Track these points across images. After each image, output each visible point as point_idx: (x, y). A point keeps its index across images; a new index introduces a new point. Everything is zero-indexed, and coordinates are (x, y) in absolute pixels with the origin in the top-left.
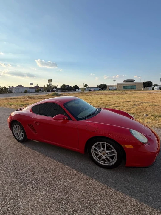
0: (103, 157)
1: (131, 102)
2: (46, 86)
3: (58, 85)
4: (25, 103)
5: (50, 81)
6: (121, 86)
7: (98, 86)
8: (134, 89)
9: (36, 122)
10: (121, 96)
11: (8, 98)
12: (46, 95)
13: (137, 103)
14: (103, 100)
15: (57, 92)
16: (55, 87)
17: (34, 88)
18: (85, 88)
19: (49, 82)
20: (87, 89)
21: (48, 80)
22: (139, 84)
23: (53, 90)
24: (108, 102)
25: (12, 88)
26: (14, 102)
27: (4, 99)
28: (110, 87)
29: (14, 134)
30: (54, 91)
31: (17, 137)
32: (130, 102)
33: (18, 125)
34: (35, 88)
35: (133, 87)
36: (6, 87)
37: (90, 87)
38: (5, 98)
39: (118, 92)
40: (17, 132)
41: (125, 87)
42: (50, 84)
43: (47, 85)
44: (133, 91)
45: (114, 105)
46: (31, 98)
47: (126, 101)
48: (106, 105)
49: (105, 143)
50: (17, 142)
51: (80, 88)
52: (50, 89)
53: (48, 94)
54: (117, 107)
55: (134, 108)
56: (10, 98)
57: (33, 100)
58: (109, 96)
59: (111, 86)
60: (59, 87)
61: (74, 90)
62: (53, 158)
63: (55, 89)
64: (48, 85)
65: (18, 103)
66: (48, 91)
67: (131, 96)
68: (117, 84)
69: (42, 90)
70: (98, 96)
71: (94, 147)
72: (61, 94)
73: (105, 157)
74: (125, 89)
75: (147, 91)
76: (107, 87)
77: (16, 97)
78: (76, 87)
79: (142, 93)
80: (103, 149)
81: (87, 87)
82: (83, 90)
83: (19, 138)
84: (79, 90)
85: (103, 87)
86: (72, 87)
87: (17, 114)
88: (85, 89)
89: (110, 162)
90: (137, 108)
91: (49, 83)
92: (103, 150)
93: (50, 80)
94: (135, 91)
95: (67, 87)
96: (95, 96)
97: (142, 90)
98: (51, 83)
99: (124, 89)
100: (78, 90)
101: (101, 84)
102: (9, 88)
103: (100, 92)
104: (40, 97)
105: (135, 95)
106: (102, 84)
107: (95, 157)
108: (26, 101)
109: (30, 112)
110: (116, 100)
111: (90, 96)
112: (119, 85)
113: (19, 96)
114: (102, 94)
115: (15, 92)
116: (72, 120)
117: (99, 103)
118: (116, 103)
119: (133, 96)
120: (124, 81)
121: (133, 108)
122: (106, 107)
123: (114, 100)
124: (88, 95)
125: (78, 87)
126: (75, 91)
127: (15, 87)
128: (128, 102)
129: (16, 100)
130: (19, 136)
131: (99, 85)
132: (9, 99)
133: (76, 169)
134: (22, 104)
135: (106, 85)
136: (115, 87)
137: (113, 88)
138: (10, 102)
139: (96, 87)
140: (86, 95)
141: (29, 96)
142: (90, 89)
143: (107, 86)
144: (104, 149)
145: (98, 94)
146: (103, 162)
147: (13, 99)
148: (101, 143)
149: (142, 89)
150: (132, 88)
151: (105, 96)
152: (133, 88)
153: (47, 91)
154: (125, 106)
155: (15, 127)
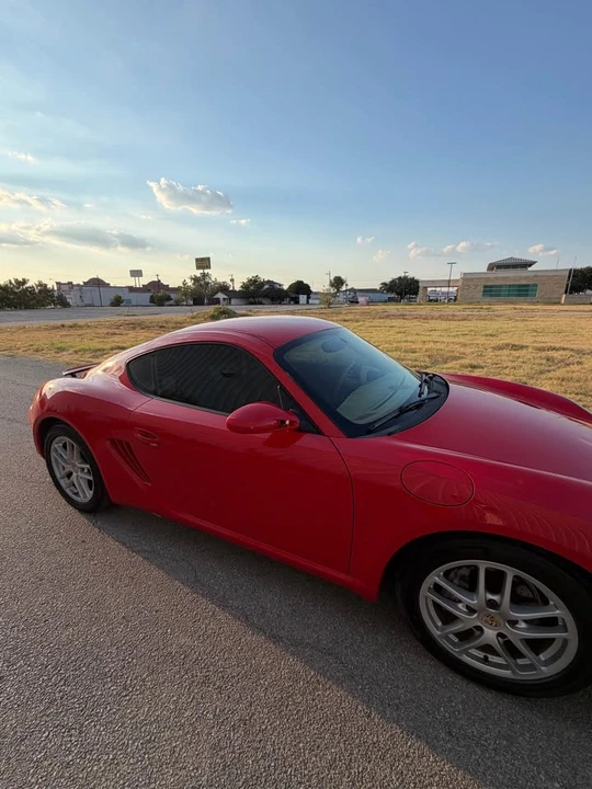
0: (490, 634)
1: (530, 350)
2: (190, 283)
3: (232, 280)
4: (113, 345)
5: (203, 263)
6: (476, 286)
7: (385, 284)
8: (529, 299)
9: (146, 435)
10: (480, 324)
11: (52, 323)
12: (190, 314)
13: (555, 354)
14: (409, 338)
15: (229, 307)
16: (224, 288)
17: (146, 289)
18: (333, 290)
19: (198, 268)
20: (341, 297)
21: (197, 260)
22: (550, 276)
23: (216, 297)
24: (431, 345)
25: (67, 288)
26: (72, 340)
27: (38, 329)
28: (429, 289)
29: (58, 475)
30: (217, 301)
31: (68, 491)
32: (522, 347)
33: (67, 439)
34: (149, 291)
35: (524, 291)
36: (46, 285)
37: (352, 290)
38: (43, 323)
39: (464, 310)
40: (69, 468)
41: (491, 291)
42: (204, 275)
43: (192, 279)
44: (524, 307)
45: (459, 358)
46: (134, 326)
47: (508, 345)
48: (427, 359)
49: (510, 573)
50: (70, 509)
51: (316, 293)
52: (203, 294)
53: (195, 314)
54: (474, 367)
55: (550, 375)
56: (59, 323)
57: (143, 334)
58: (433, 324)
59: (434, 283)
60: (238, 287)
61: (292, 299)
62: (223, 603)
63: (221, 296)
64: (196, 279)
65: (87, 344)
66: (198, 301)
67: (520, 325)
68: (458, 277)
69: (173, 296)
70: (388, 322)
71: (436, 577)
72: (244, 312)
73: (500, 635)
74: (494, 299)
75: (581, 307)
76: (421, 291)
77: (81, 322)
78: (301, 288)
79: (562, 313)
80: (490, 596)
81: (344, 288)
82: (328, 301)
83: (77, 494)
84: (310, 301)
85: (404, 289)
86: (285, 287)
87: (67, 389)
88: (335, 295)
89: (520, 661)
90: (561, 372)
91: (198, 273)
92: (492, 604)
93: (202, 259)
94: (533, 307)
95: (266, 287)
96: (377, 322)
97: (559, 303)
98: (206, 271)
99: (488, 299)
100: (308, 298)
101: (396, 277)
102: (59, 289)
103: (392, 308)
104: (167, 322)
105: (540, 324)
106: (400, 278)
107: (437, 627)
108: (116, 338)
109: (119, 385)
110: (462, 340)
111: (357, 321)
112: (468, 279)
113: (90, 317)
114: (403, 316)
115: (79, 303)
116: (319, 432)
117: (396, 350)
118: (468, 350)
119: (532, 325)
120: (492, 267)
121: (543, 376)
122: (427, 367)
123: (456, 340)
124: (350, 317)
125: (307, 287)
126: (297, 302)
127: (78, 285)
128: (515, 347)
129: (79, 332)
130: (74, 485)
131: (388, 280)
132: (58, 328)
133: (339, 682)
134: (100, 346)
135: (417, 282)
136: (451, 289)
137: (443, 293)
138: (58, 338)
139: (378, 287)
140: (341, 317)
141: (126, 318)
142: (354, 297)
143: (420, 285)
144: (496, 598)
145: (388, 317)
146: (481, 655)
147: (71, 327)
148: (483, 566)
149: (560, 298)
150: (519, 295)
151: (416, 322)
152: (527, 295)
153: (192, 303)
154: (510, 364)
155: (56, 445)
